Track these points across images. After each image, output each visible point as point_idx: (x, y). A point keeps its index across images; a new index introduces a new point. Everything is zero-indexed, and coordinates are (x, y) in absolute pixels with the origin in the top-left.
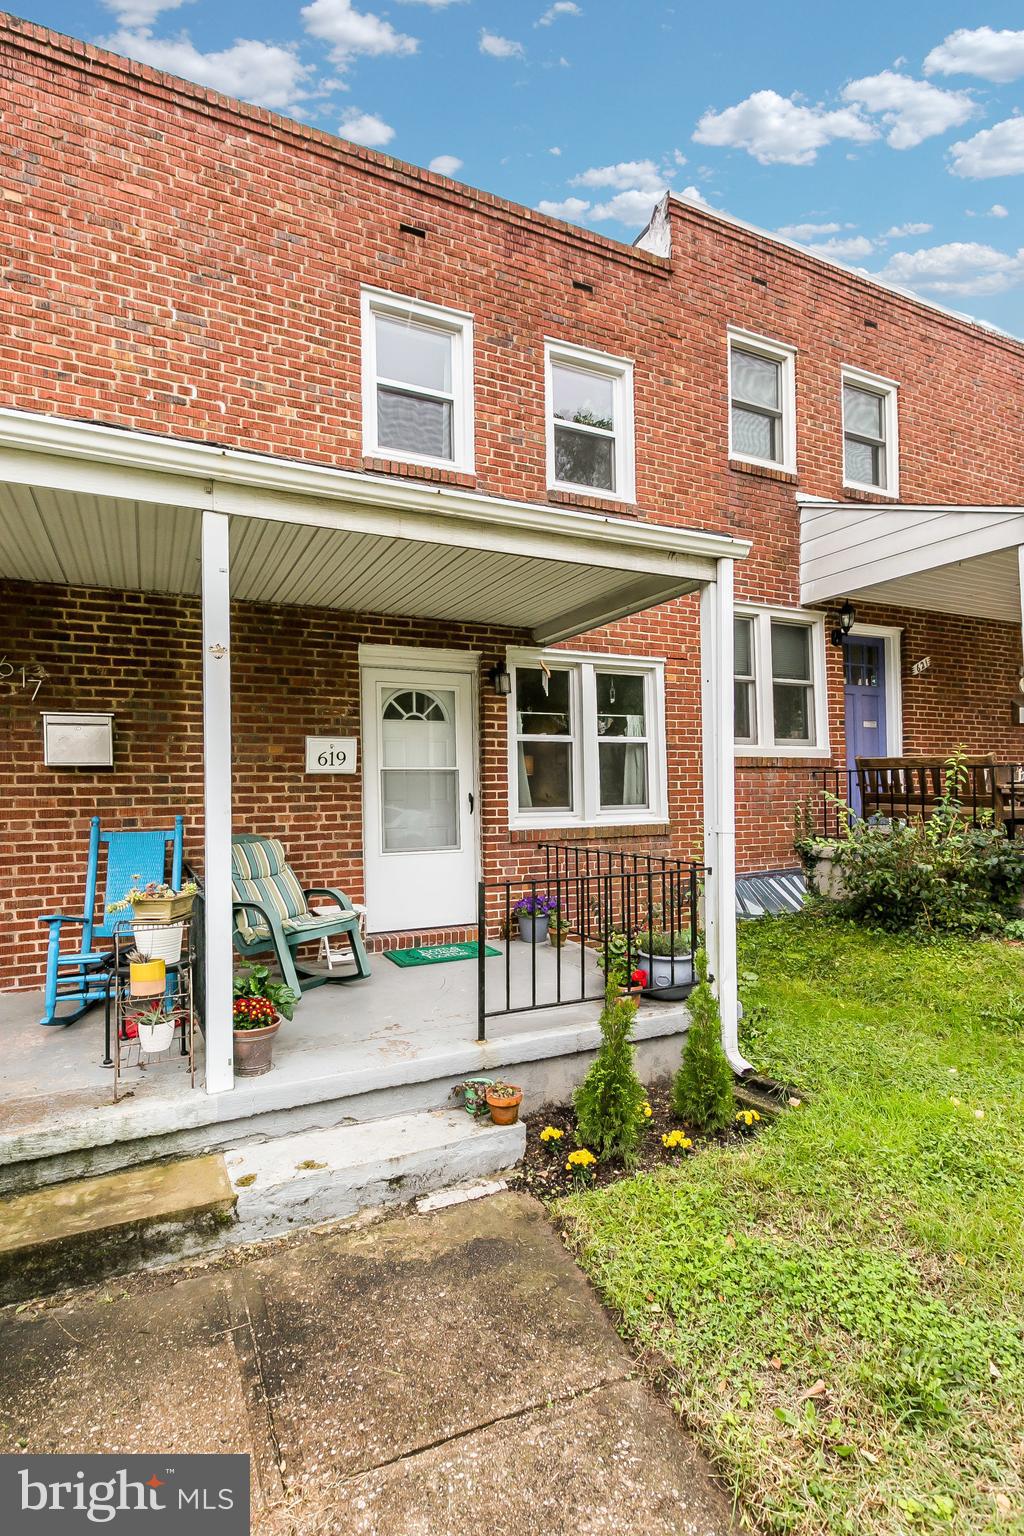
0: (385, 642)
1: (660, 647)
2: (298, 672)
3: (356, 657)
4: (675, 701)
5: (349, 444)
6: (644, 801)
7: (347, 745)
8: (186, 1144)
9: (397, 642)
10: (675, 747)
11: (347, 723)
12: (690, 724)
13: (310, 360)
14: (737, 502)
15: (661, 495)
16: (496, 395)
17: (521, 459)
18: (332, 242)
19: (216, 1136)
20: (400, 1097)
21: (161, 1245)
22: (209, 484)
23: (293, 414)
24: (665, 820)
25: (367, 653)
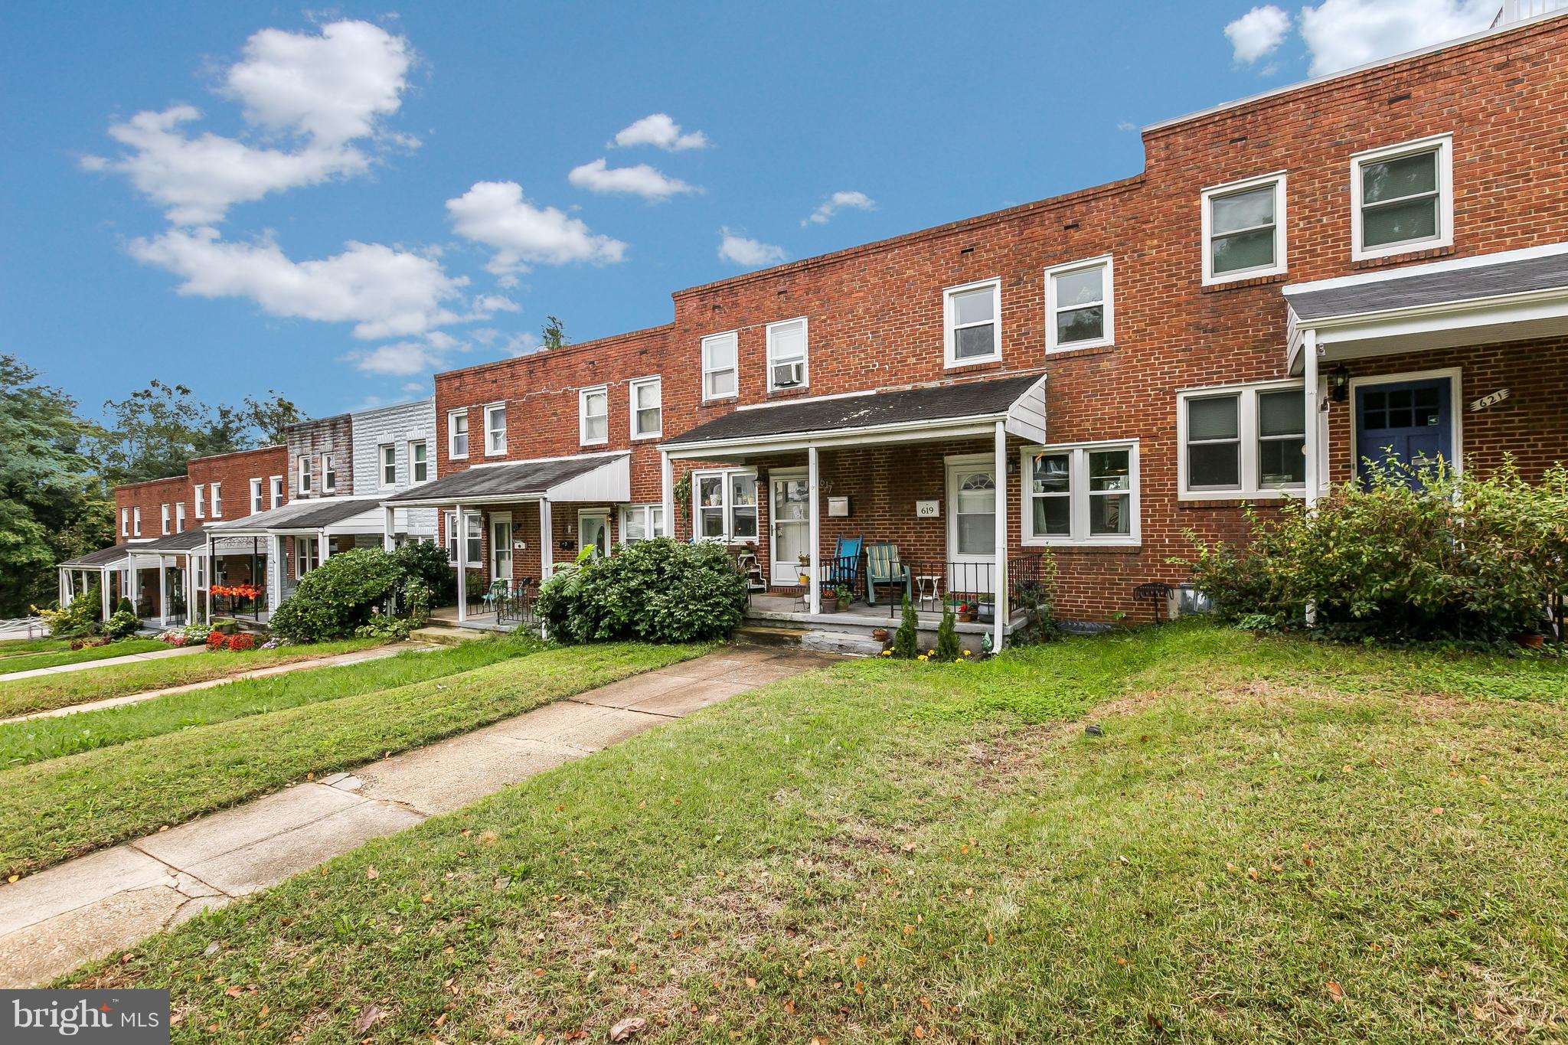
0: (955, 454)
1: (1134, 431)
2: (915, 473)
3: (943, 463)
4: (1147, 466)
5: (938, 365)
6: (1127, 531)
7: (935, 505)
8: (806, 626)
9: (960, 453)
10: (1147, 496)
11: (938, 493)
12: (1160, 480)
13: (921, 333)
14: (1211, 315)
15: (1134, 332)
16: (1013, 313)
17: (1029, 343)
18: (930, 276)
19: (812, 626)
20: (862, 629)
21: (786, 642)
22: (809, 441)
23: (913, 360)
24: (1139, 543)
25: (949, 460)
